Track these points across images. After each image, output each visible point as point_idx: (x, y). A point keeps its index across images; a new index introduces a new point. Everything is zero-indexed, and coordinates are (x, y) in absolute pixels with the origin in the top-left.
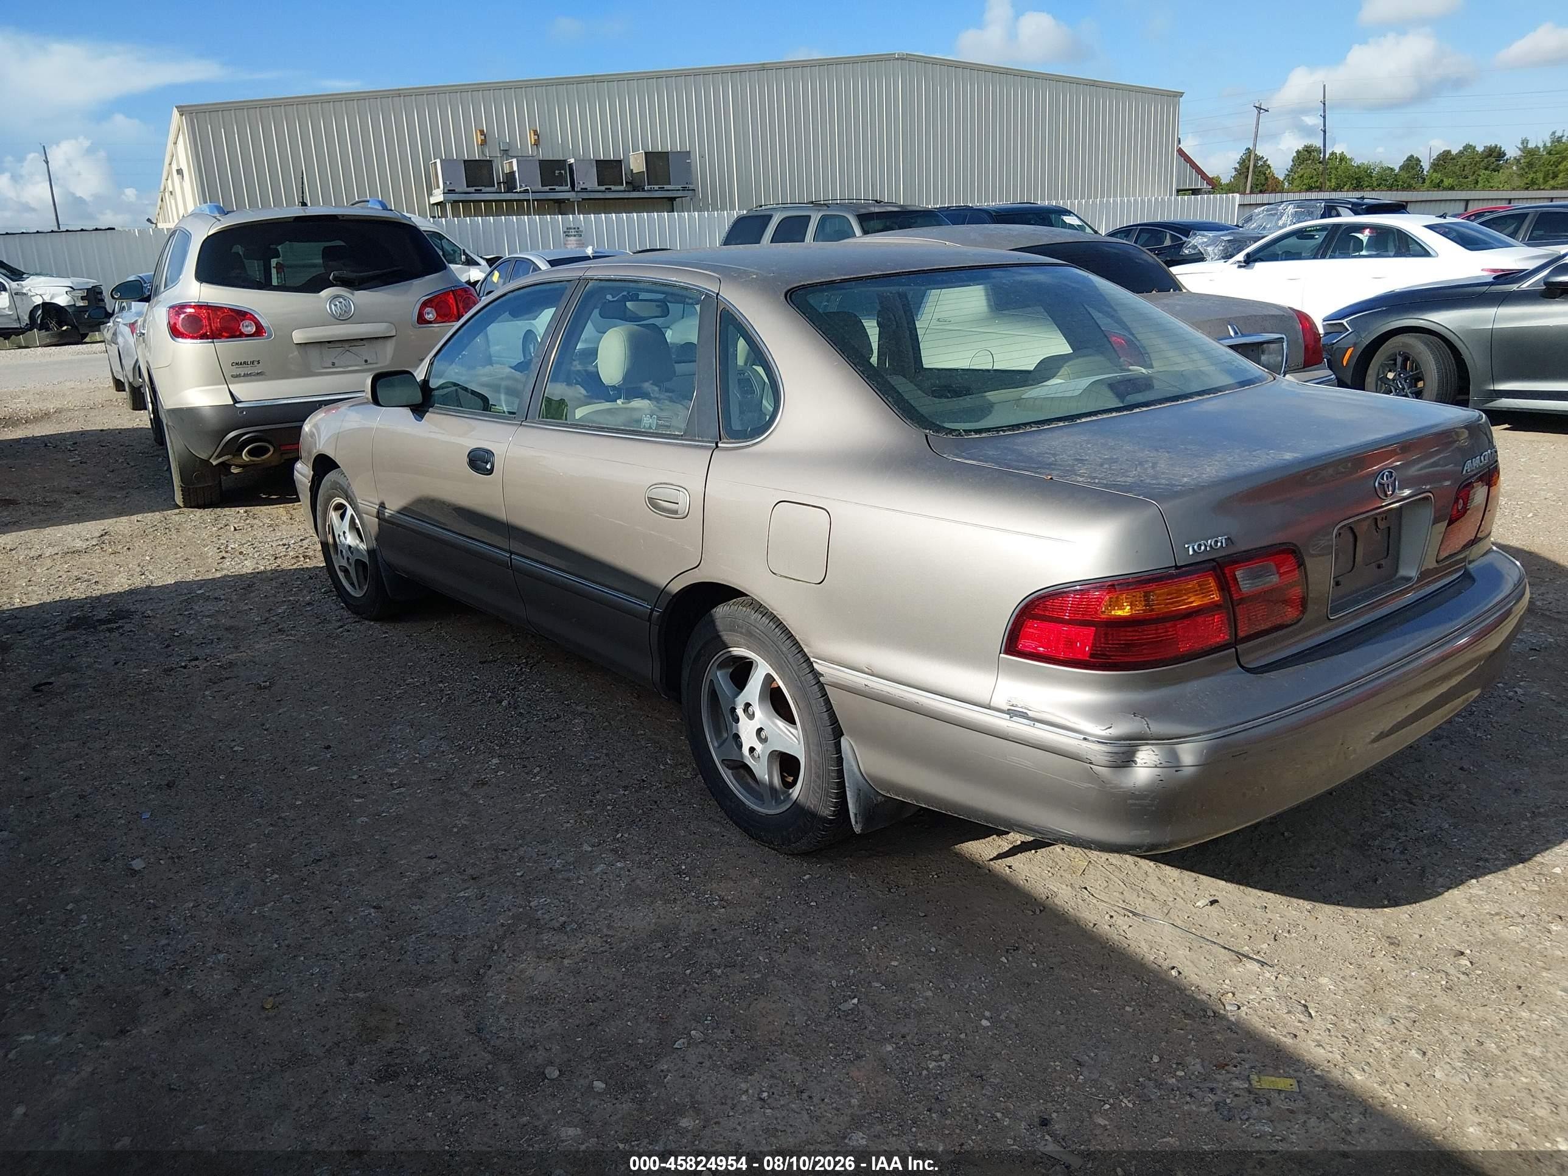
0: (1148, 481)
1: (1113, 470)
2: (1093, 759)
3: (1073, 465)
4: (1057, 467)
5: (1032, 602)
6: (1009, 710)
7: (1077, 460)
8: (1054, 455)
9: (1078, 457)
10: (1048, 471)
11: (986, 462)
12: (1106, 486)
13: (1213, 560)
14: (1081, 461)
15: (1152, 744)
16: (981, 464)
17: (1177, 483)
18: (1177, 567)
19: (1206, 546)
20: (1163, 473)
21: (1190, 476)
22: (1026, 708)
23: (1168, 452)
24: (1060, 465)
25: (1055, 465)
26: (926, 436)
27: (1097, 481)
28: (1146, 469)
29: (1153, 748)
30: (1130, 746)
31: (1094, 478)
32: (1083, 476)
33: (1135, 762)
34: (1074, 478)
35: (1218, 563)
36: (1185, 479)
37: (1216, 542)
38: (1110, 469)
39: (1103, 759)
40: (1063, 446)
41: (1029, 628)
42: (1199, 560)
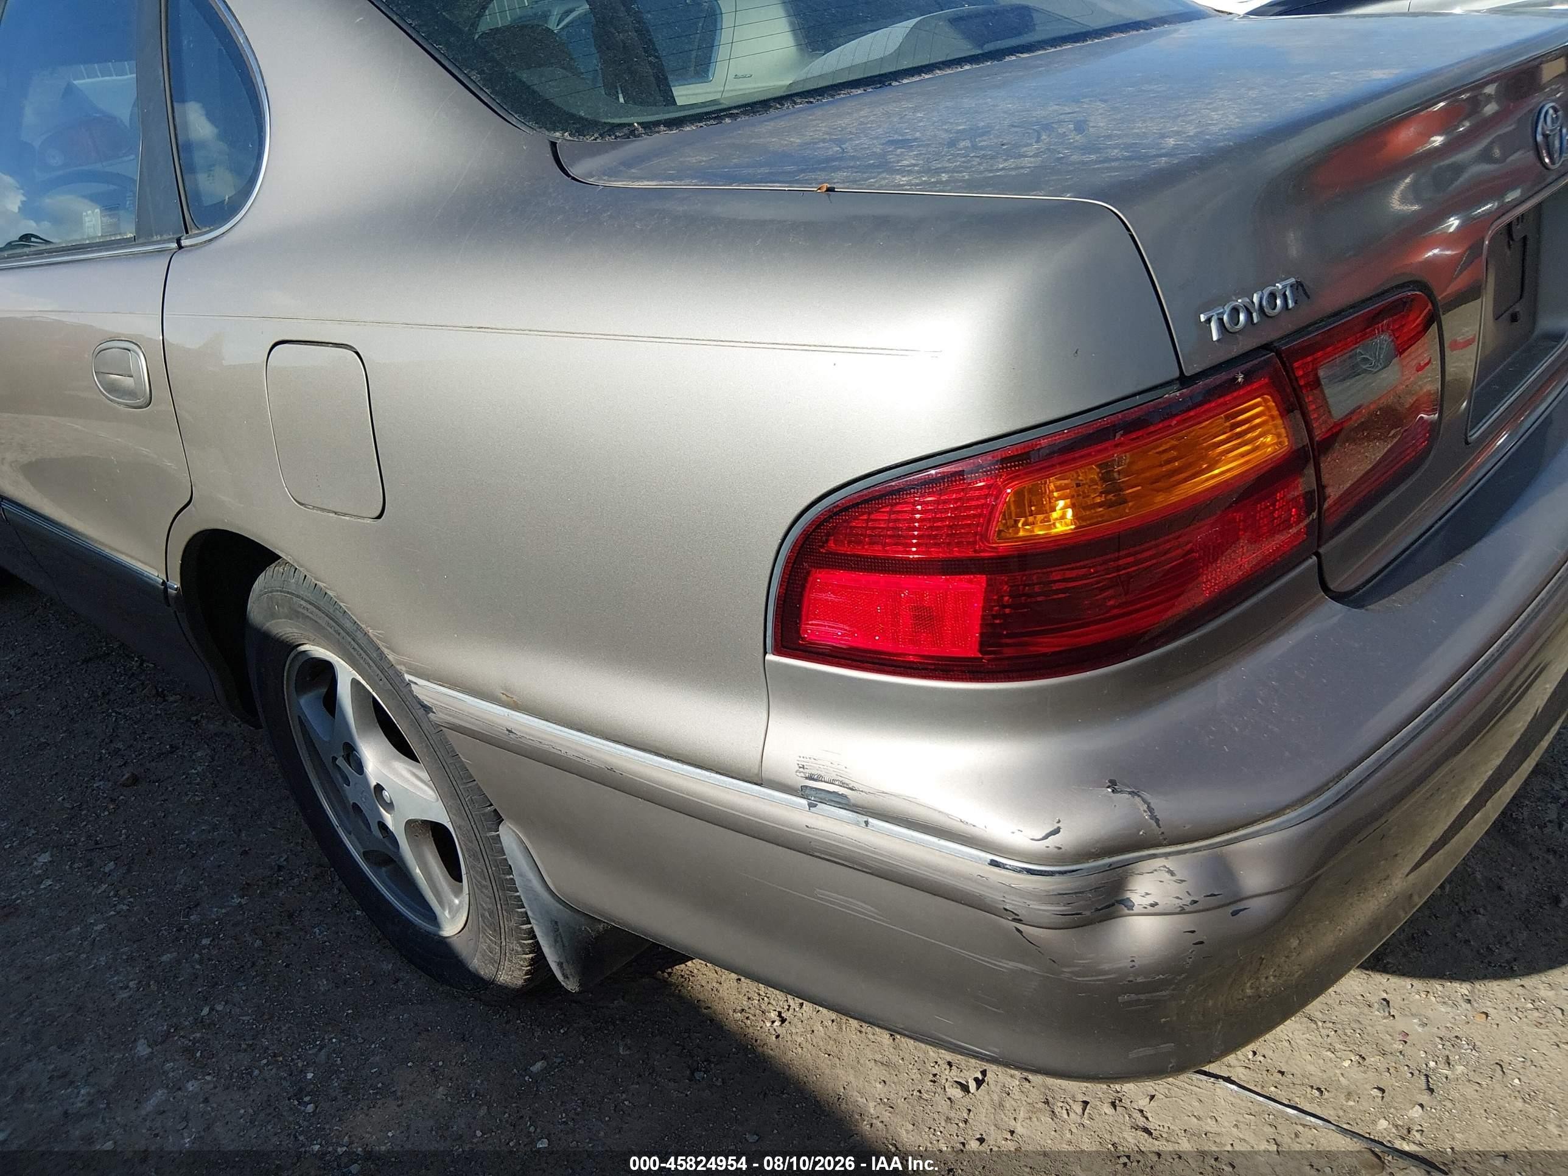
0: (1075, 158)
1: (982, 148)
2: (1022, 913)
3: (884, 154)
4: (843, 164)
5: (818, 524)
6: (804, 788)
7: (891, 142)
8: (839, 142)
9: (896, 137)
10: (822, 175)
11: (680, 179)
12: (971, 185)
13: (1266, 347)
14: (905, 143)
15: (1167, 855)
16: (667, 184)
17: (1153, 152)
18: (1184, 380)
19: (1249, 314)
20: (1109, 137)
21: (1178, 133)
22: (843, 785)
23: (1105, 101)
24: (853, 158)
25: (841, 159)
26: (553, 145)
27: (944, 177)
28: (1064, 135)
29: (1169, 863)
30: (1111, 867)
31: (938, 171)
32: (910, 172)
33: (1128, 904)
34: (886, 179)
35: (1279, 354)
36: (1171, 142)
37: (1273, 296)
38: (975, 147)
39: (1048, 910)
40: (862, 123)
41: (822, 591)
42: (1236, 350)
